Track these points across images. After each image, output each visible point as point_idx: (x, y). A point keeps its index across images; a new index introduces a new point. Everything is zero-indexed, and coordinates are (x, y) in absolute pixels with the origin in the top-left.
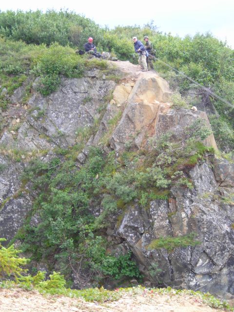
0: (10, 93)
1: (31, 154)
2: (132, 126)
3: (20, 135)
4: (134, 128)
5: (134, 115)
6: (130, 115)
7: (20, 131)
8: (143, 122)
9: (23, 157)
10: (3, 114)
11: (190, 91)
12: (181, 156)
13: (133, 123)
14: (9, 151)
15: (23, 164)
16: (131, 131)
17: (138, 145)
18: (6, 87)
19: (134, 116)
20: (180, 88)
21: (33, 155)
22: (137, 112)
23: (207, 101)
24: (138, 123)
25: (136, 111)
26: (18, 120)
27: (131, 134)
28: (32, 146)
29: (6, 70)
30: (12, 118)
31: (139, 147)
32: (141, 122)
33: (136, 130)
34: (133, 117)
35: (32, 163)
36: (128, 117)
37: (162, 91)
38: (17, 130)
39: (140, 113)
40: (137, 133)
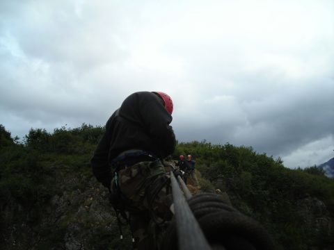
0: (88, 179)
1: (98, 223)
3: (92, 209)
7: (92, 206)
9: (92, 225)
10: (82, 194)
11: (219, 180)
14: (82, 221)
15: (92, 231)
18: (86, 175)
21: (100, 224)
23: (231, 187)
26: (92, 199)
28: (100, 217)
29: (87, 163)
30: (87, 197)
35: (98, 230)
38: (89, 206)
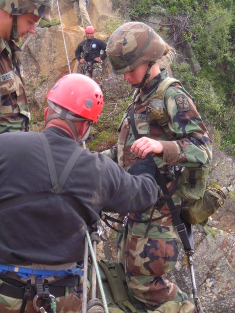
2: (34, 67)
4: (38, 71)
5: (39, 48)
6: (32, 48)
8: (53, 62)
12: (107, 128)
13: (36, 61)
16: (31, 76)
17: (39, 101)
19: (39, 51)
20: (133, 11)
22: (45, 44)
23: (179, 39)
24: (46, 63)
25: (43, 41)
27: (31, 82)
31: (41, 106)
32: (51, 62)
33: (39, 75)
34: (37, 51)
36: (29, 50)
37: (98, 13)
39: (51, 45)
40: (40, 80)
